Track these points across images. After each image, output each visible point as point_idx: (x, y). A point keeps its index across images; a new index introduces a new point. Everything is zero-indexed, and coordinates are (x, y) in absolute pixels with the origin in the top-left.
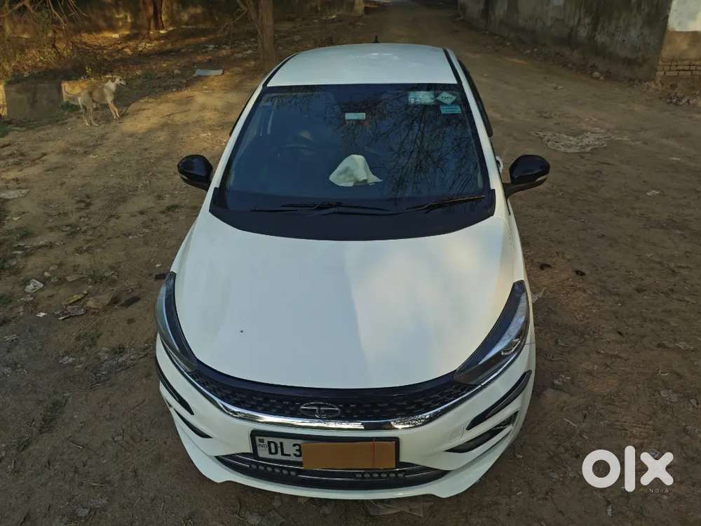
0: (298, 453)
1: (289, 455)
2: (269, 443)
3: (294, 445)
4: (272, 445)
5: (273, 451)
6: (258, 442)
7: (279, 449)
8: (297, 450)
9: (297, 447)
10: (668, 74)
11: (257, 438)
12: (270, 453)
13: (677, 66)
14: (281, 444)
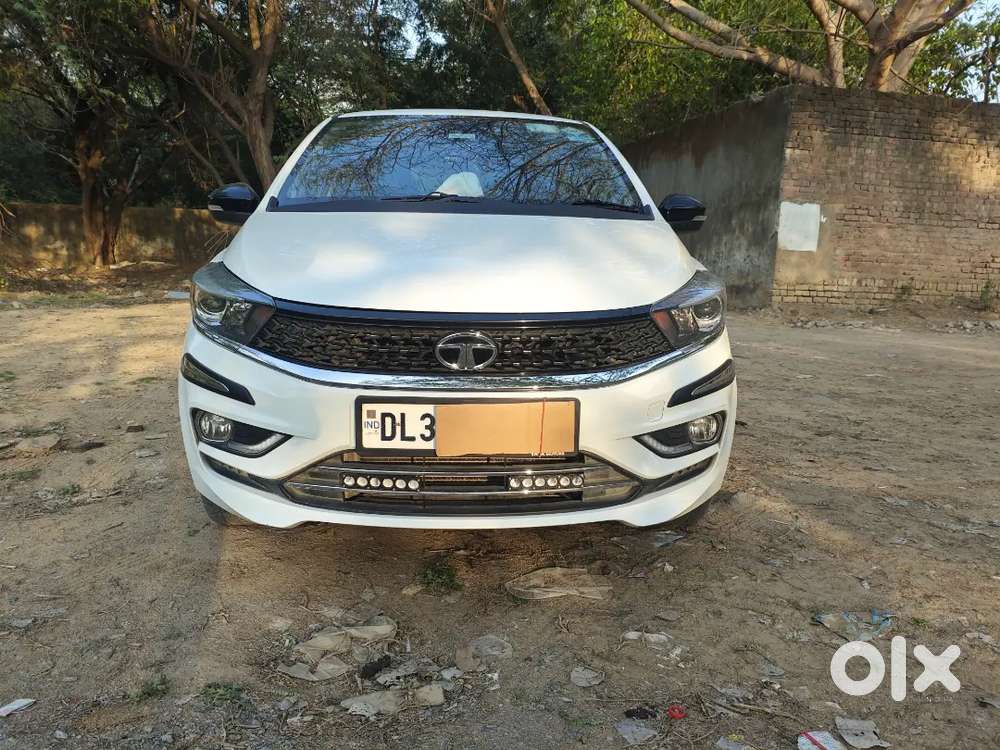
0: (428, 433)
1: (412, 439)
2: (384, 416)
3: (423, 417)
4: (388, 420)
5: (388, 433)
6: (365, 418)
7: (398, 429)
8: (427, 427)
9: (428, 421)
10: (786, 299)
11: (366, 407)
12: (384, 438)
13: (795, 290)
14: (403, 415)
